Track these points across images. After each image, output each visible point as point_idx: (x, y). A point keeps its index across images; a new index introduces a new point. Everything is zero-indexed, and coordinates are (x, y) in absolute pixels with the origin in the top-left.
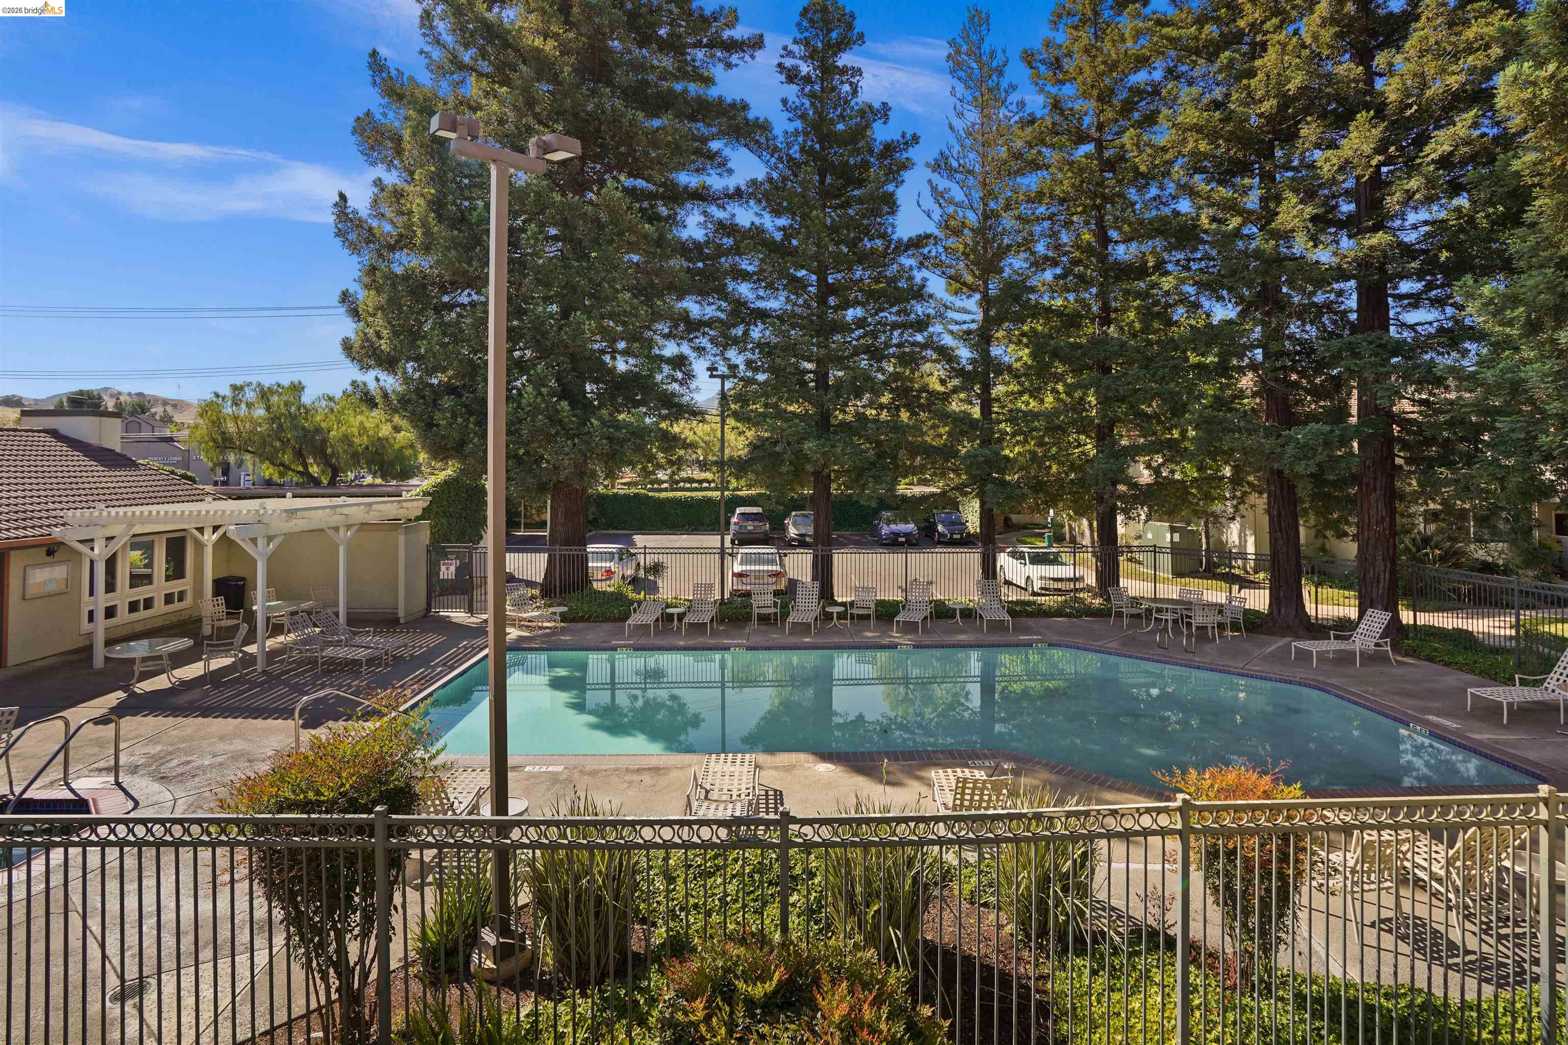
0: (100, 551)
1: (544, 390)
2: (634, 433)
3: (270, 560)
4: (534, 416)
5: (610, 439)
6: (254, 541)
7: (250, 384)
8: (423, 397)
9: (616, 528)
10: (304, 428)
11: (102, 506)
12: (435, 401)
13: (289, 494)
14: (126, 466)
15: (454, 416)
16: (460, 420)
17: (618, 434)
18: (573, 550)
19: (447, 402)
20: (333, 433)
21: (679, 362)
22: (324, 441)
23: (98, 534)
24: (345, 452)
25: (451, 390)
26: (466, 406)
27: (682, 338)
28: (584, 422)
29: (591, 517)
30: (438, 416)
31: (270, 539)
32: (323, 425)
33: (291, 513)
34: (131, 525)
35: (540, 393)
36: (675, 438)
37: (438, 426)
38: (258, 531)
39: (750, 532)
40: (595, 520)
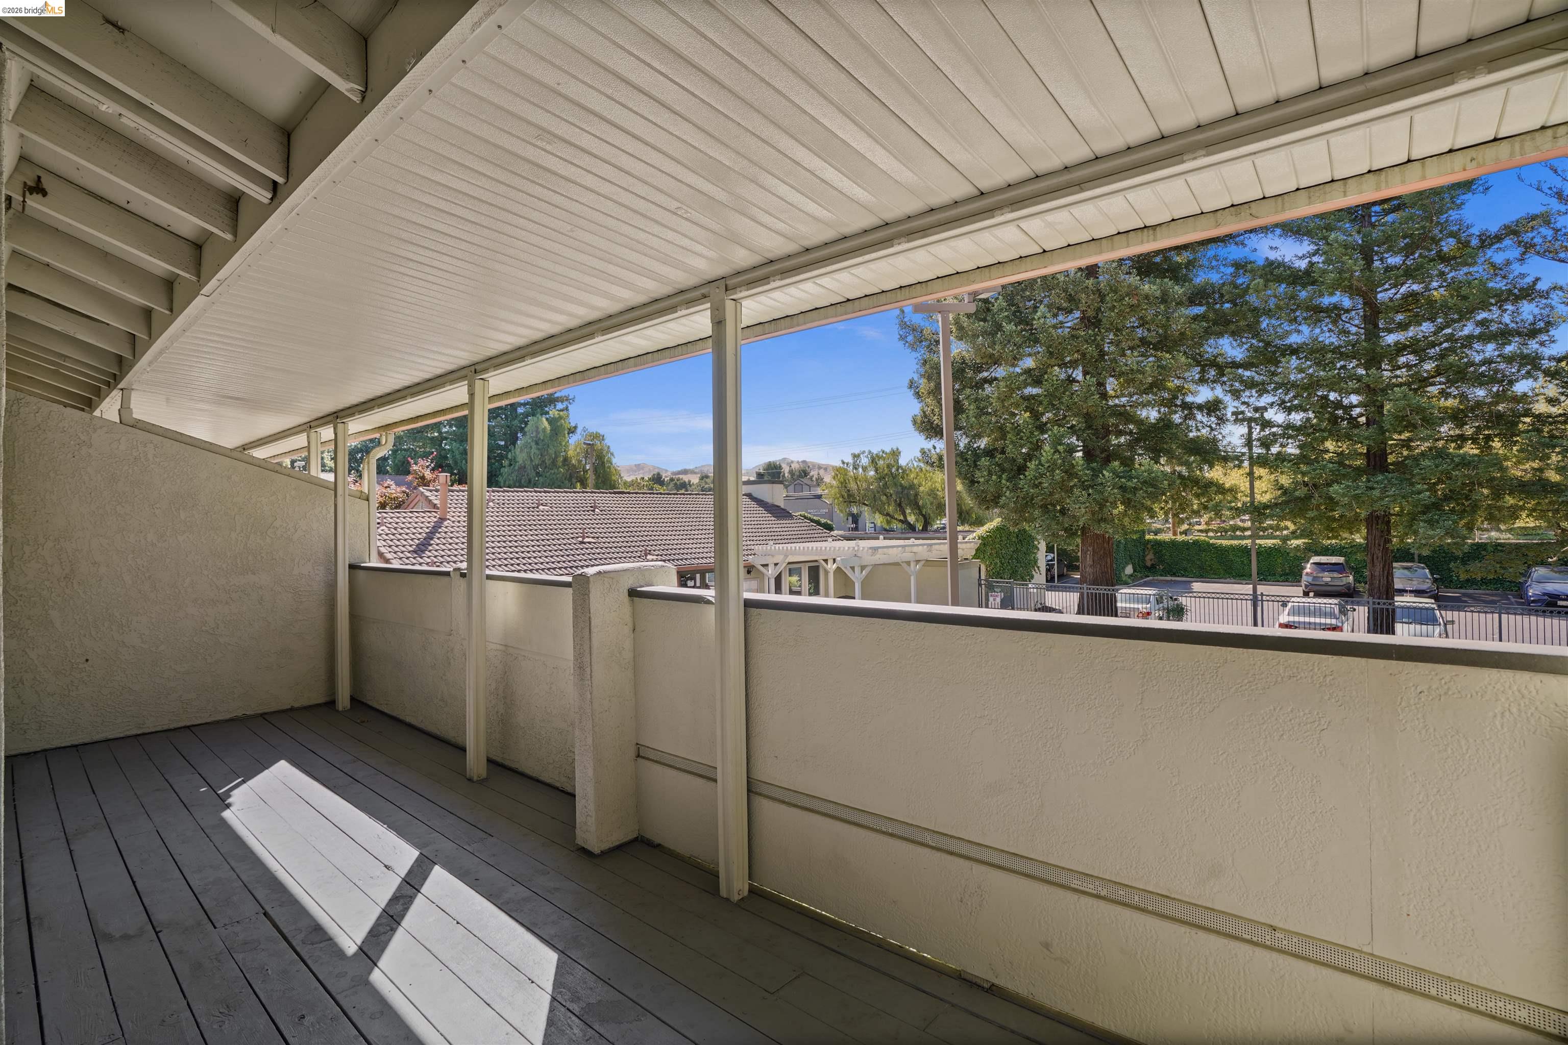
0: (771, 572)
1: (1060, 448)
2: (1145, 482)
3: (863, 583)
4: (1053, 471)
5: (1123, 488)
6: (853, 568)
7: (864, 452)
8: (966, 460)
9: (1174, 575)
10: (901, 485)
11: (771, 543)
12: (975, 462)
13: (881, 537)
14: (786, 517)
15: (990, 474)
16: (994, 477)
17: (1129, 484)
18: (1102, 590)
19: (984, 462)
20: (921, 489)
21: (1213, 407)
22: (916, 495)
23: (770, 561)
24: (932, 503)
25: (989, 453)
26: (999, 465)
27: (1214, 382)
28: (1096, 473)
29: (1149, 564)
30: (978, 474)
31: (863, 568)
32: (916, 481)
33: (875, 549)
34: (786, 556)
35: (1057, 451)
36: (1210, 483)
37: (978, 482)
38: (856, 563)
39: (1327, 584)
40: (1153, 566)
